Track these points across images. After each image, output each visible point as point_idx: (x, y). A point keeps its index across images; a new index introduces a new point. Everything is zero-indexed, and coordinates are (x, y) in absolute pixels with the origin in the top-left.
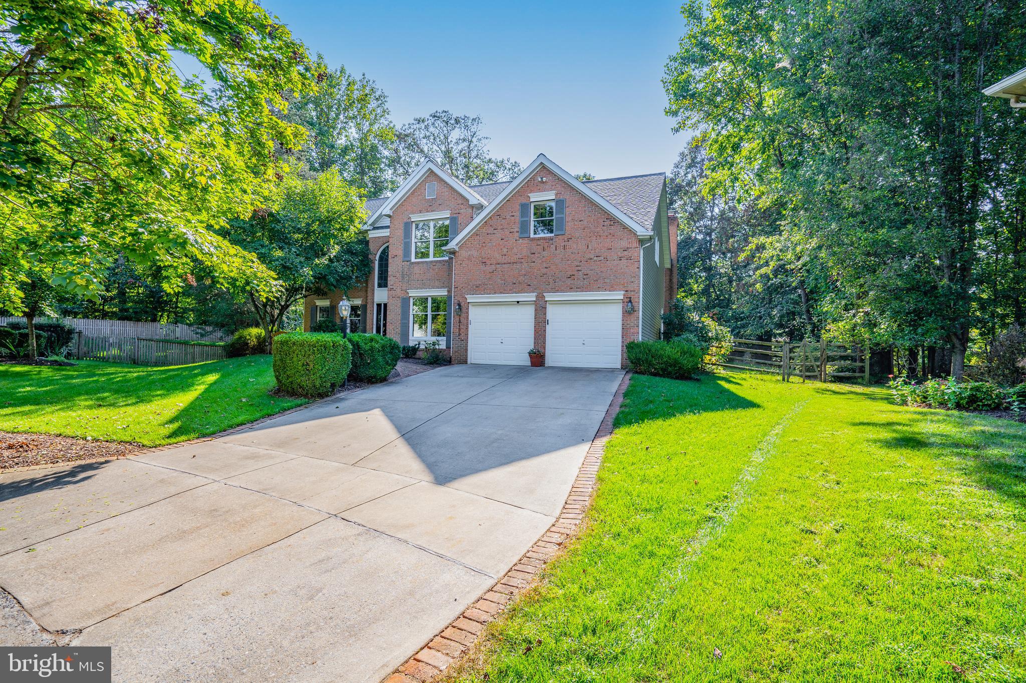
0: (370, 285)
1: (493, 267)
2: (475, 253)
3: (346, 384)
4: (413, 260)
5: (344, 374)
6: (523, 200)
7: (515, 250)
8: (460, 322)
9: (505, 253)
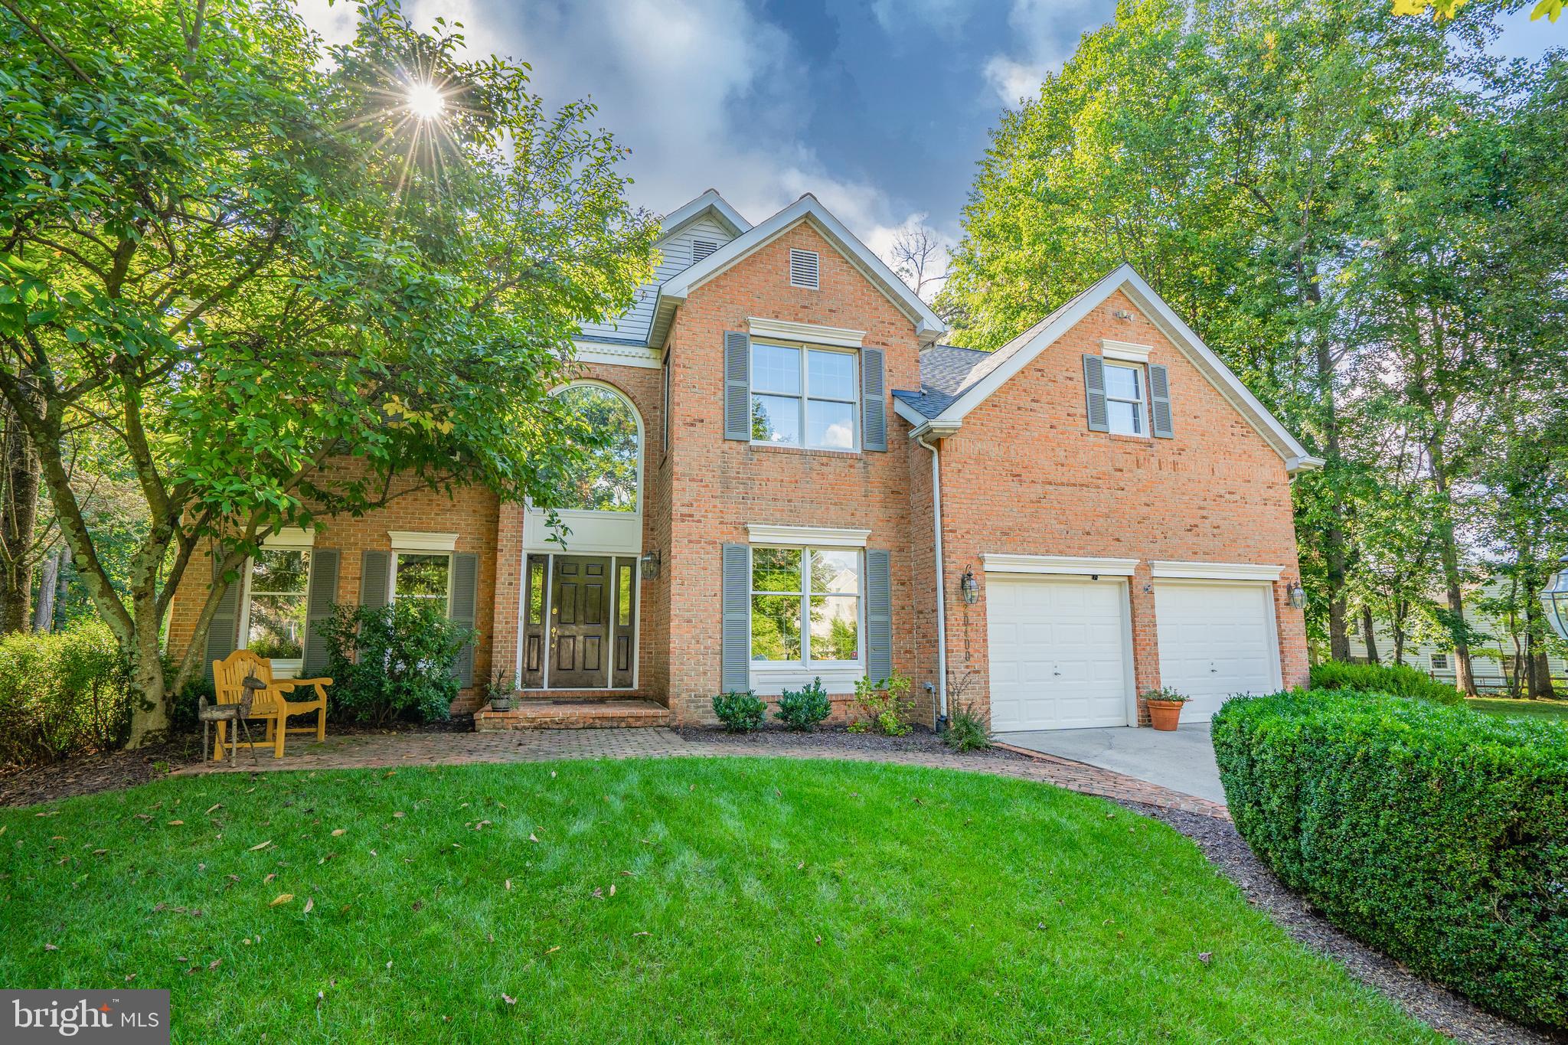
1: (1039, 489)
2: (995, 451)
4: (752, 440)
6: (1087, 349)
7: (1082, 456)
8: (966, 624)
9: (1061, 459)
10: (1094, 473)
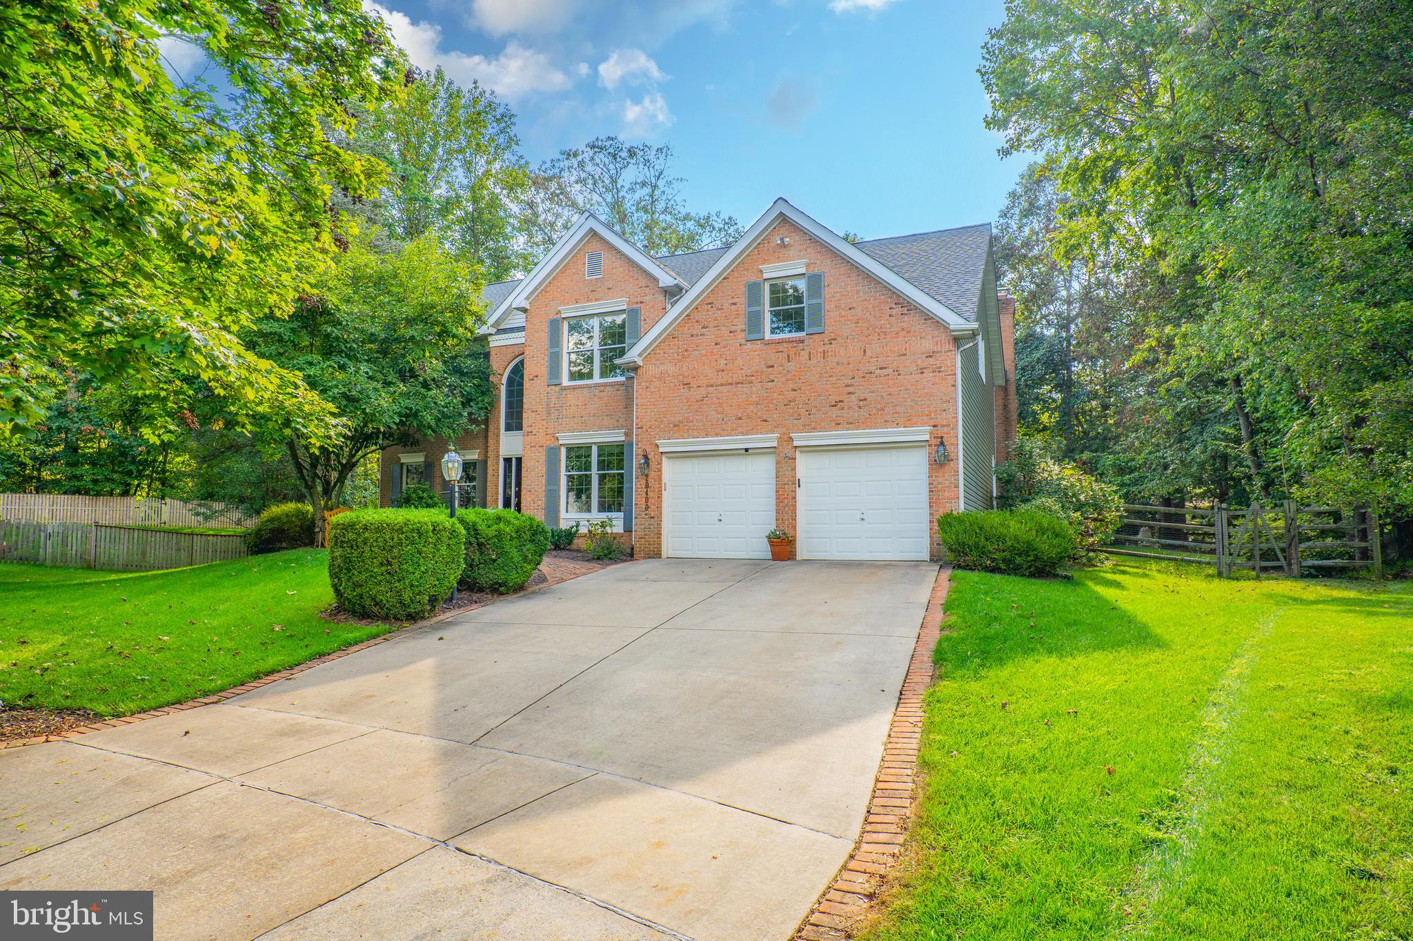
0: (491, 428)
1: (703, 391)
2: (671, 369)
3: (456, 595)
4: (566, 382)
5: (453, 578)
6: (752, 278)
7: (740, 362)
8: (647, 486)
9: (722, 367)
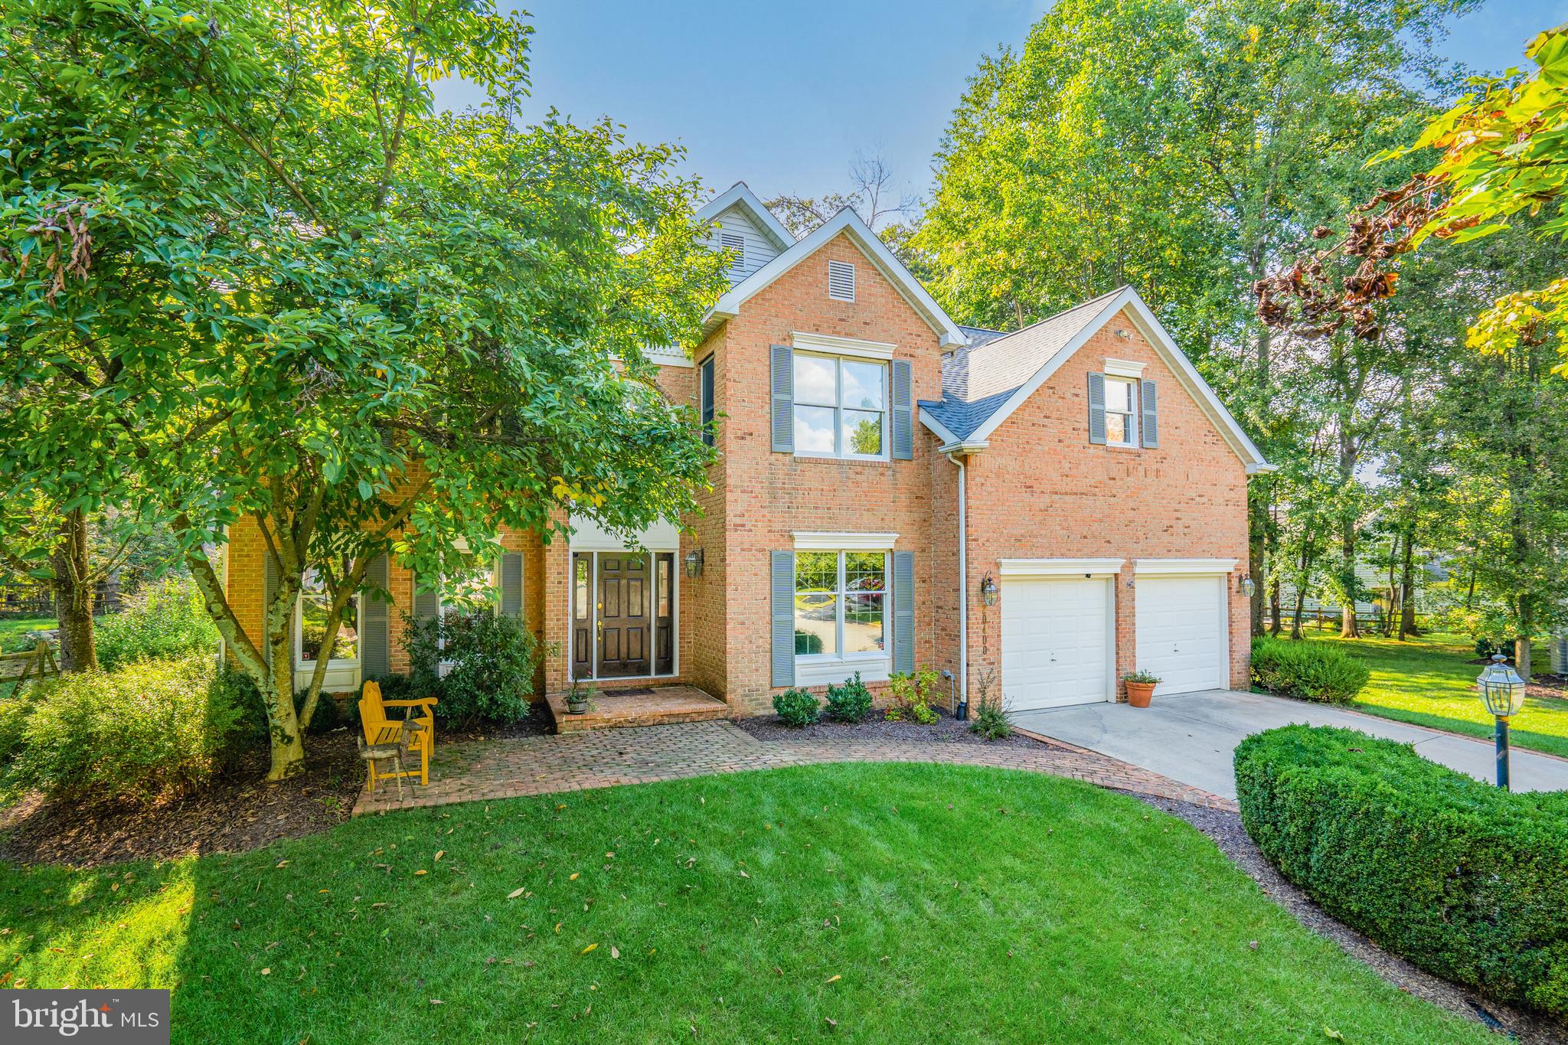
2: (1010, 463)
4: (797, 451)
6: (1092, 368)
7: (1083, 468)
8: (984, 622)
9: (1066, 471)
10: (1093, 482)
